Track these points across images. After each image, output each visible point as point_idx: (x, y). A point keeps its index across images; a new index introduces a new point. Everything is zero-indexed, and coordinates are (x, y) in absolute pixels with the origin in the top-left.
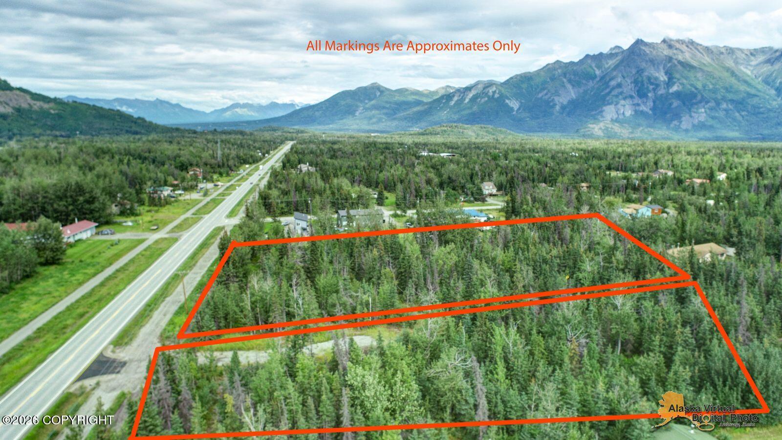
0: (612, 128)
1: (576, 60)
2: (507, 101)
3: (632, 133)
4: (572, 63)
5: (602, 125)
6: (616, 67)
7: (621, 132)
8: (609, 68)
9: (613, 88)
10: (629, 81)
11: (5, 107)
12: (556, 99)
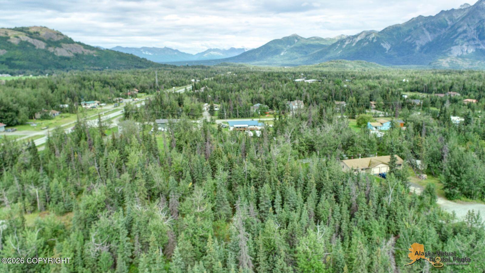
0: (456, 62)
1: (434, 15)
2: (382, 44)
3: (472, 65)
4: (430, 17)
5: (448, 59)
6: (463, 19)
7: (463, 64)
8: (458, 19)
9: (460, 34)
10: (473, 28)
11: (69, 53)
12: (417, 42)
